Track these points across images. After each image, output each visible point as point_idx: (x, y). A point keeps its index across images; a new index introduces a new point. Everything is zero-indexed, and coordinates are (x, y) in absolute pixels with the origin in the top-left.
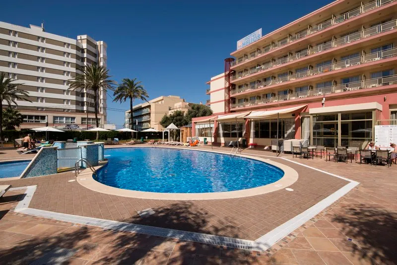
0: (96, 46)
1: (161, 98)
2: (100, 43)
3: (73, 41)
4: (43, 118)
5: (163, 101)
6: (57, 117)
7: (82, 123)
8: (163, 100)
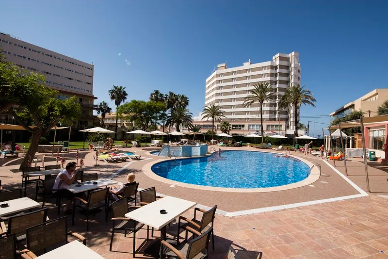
0: (287, 59)
1: (374, 92)
2: (292, 55)
3: (268, 63)
4: (243, 126)
5: (377, 96)
6: (250, 125)
7: (267, 129)
8: (377, 94)
